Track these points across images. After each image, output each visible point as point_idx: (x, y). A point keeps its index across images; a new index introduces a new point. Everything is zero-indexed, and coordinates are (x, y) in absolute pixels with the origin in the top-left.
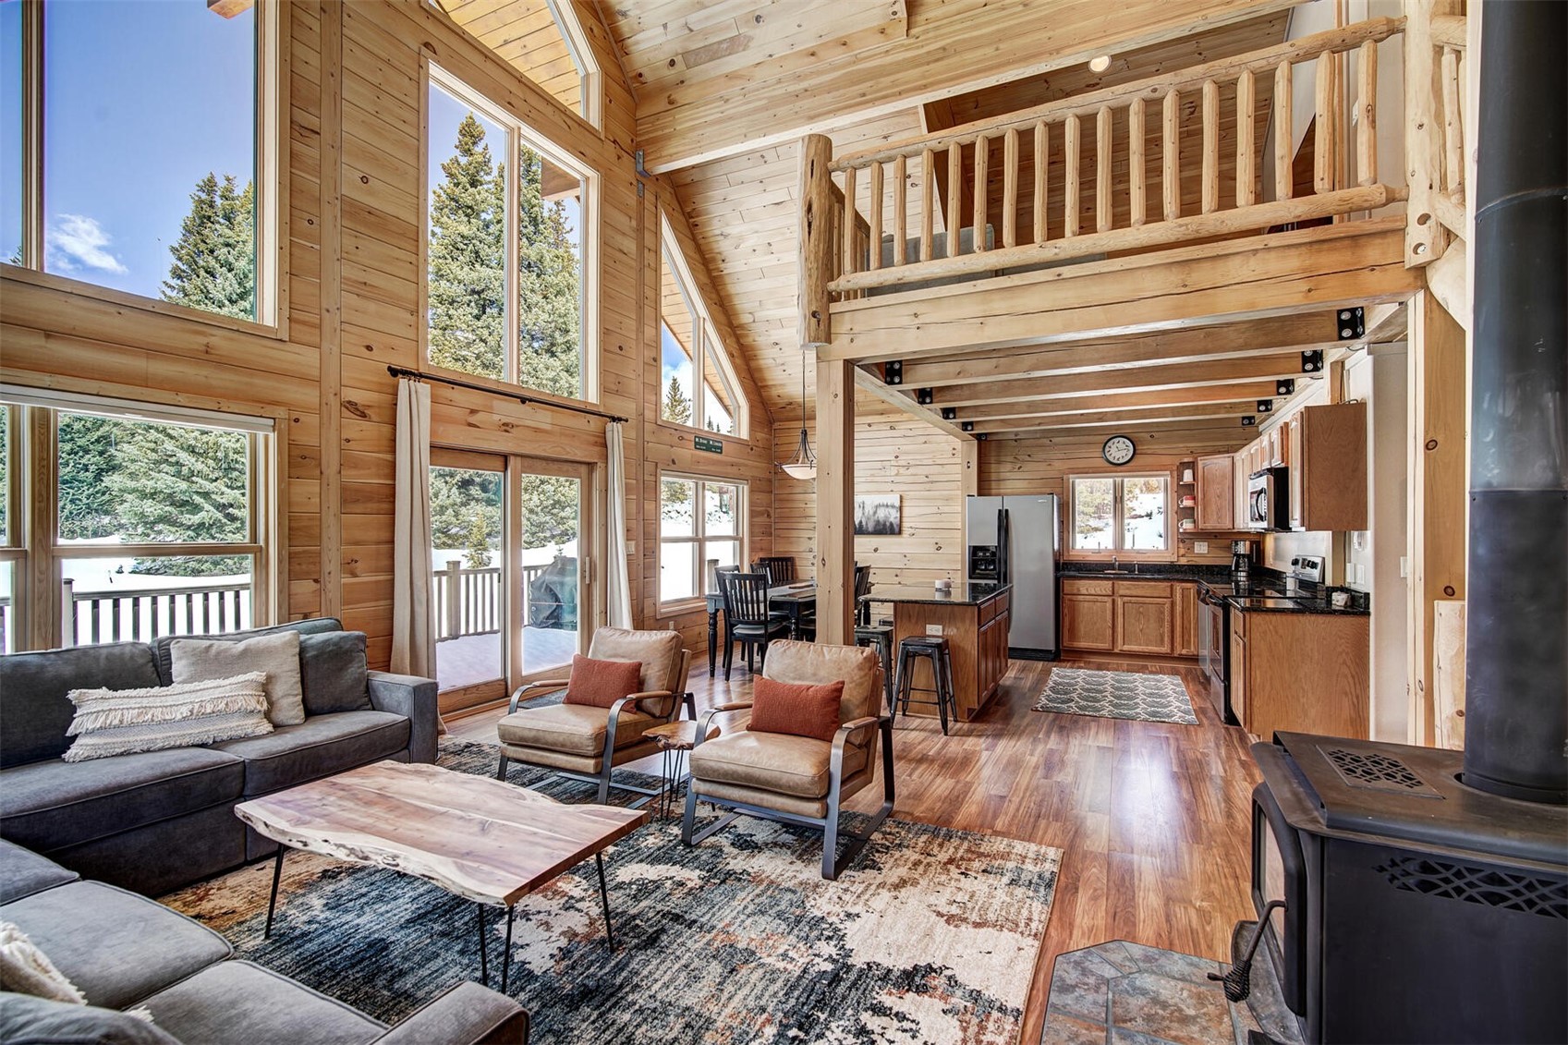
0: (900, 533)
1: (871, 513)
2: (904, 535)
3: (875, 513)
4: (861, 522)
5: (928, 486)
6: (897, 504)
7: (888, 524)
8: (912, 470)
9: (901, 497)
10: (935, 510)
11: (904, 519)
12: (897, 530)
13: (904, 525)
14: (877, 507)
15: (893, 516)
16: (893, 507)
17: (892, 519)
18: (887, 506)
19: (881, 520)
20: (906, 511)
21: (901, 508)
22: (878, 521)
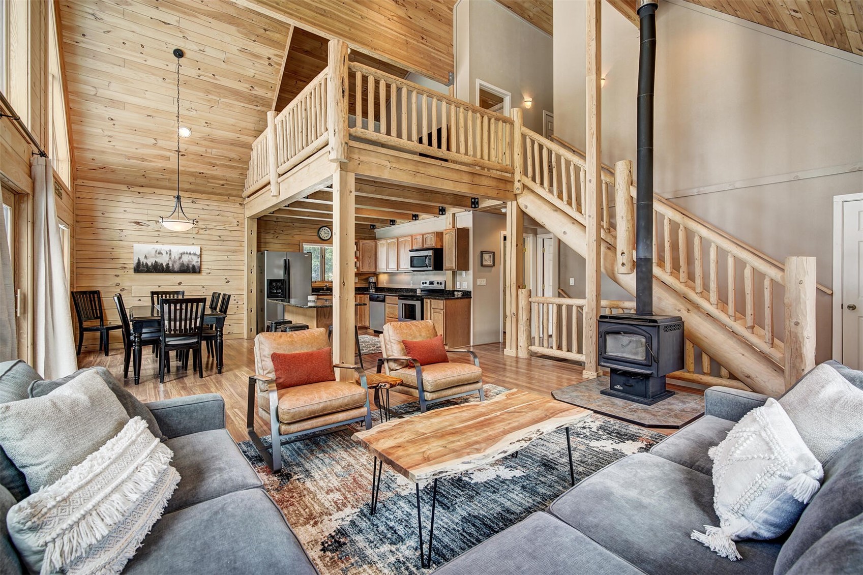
0: (200, 272)
1: (177, 258)
2: (203, 274)
3: (180, 258)
4: (168, 264)
5: (220, 243)
6: (198, 253)
7: (191, 266)
8: (208, 232)
9: (201, 249)
10: (225, 258)
11: (203, 263)
12: (198, 270)
13: (203, 267)
14: (181, 254)
15: (195, 261)
16: (195, 254)
17: (194, 263)
18: (190, 254)
19: (185, 263)
20: (204, 258)
21: (201, 255)
22: (183, 264)
